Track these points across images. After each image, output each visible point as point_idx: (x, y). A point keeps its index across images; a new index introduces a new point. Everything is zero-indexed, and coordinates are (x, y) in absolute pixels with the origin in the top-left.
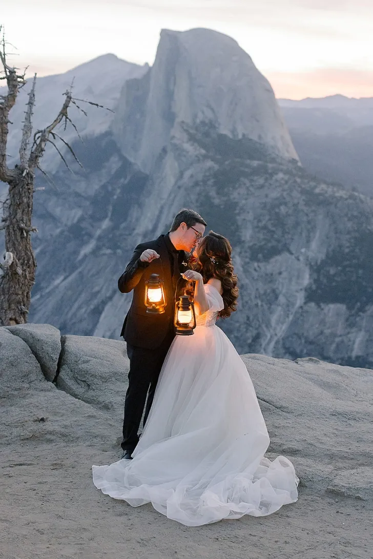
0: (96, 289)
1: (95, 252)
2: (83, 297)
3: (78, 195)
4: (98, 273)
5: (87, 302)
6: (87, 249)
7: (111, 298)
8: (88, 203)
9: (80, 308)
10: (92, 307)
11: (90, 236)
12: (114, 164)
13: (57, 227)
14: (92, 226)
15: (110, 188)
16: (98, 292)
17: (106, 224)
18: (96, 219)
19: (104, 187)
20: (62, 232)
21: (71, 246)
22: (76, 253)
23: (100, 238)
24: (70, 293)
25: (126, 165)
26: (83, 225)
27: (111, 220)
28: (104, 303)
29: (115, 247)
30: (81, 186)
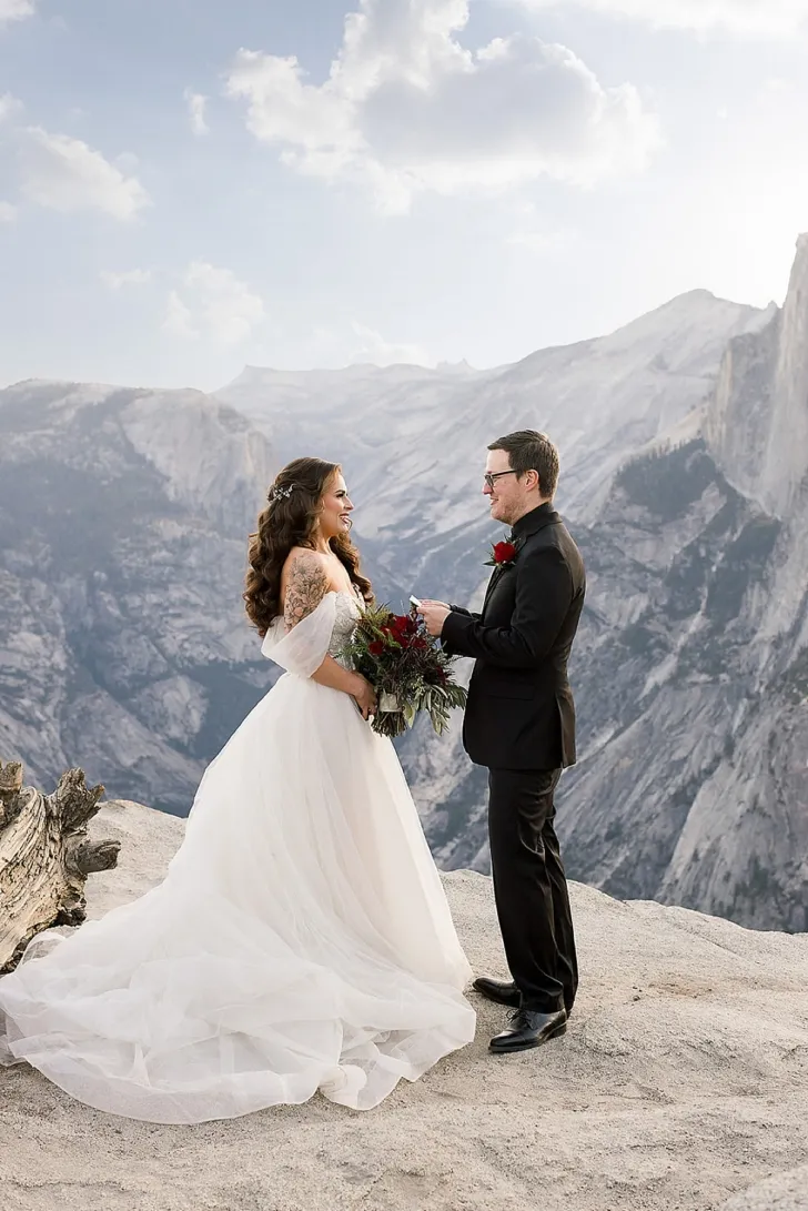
0: (679, 754)
1: (675, 681)
2: (654, 771)
3: (638, 567)
4: (682, 722)
5: (662, 781)
6: (659, 675)
7: (709, 772)
8: (660, 583)
9: (647, 793)
10: (672, 791)
11: (665, 647)
12: (710, 503)
13: (599, 633)
14: (670, 629)
15: (703, 553)
16: (685, 760)
17: (696, 623)
18: (676, 614)
19: (691, 550)
20: (609, 643)
21: (627, 669)
22: (637, 682)
23: (684, 652)
24: (626, 762)
25: (734, 503)
26: (651, 627)
27: (707, 614)
28: (696, 782)
29: (716, 668)
30: (646, 552)
